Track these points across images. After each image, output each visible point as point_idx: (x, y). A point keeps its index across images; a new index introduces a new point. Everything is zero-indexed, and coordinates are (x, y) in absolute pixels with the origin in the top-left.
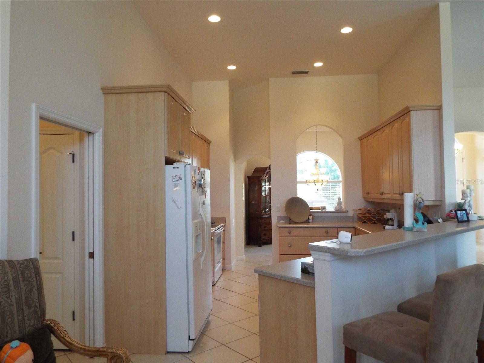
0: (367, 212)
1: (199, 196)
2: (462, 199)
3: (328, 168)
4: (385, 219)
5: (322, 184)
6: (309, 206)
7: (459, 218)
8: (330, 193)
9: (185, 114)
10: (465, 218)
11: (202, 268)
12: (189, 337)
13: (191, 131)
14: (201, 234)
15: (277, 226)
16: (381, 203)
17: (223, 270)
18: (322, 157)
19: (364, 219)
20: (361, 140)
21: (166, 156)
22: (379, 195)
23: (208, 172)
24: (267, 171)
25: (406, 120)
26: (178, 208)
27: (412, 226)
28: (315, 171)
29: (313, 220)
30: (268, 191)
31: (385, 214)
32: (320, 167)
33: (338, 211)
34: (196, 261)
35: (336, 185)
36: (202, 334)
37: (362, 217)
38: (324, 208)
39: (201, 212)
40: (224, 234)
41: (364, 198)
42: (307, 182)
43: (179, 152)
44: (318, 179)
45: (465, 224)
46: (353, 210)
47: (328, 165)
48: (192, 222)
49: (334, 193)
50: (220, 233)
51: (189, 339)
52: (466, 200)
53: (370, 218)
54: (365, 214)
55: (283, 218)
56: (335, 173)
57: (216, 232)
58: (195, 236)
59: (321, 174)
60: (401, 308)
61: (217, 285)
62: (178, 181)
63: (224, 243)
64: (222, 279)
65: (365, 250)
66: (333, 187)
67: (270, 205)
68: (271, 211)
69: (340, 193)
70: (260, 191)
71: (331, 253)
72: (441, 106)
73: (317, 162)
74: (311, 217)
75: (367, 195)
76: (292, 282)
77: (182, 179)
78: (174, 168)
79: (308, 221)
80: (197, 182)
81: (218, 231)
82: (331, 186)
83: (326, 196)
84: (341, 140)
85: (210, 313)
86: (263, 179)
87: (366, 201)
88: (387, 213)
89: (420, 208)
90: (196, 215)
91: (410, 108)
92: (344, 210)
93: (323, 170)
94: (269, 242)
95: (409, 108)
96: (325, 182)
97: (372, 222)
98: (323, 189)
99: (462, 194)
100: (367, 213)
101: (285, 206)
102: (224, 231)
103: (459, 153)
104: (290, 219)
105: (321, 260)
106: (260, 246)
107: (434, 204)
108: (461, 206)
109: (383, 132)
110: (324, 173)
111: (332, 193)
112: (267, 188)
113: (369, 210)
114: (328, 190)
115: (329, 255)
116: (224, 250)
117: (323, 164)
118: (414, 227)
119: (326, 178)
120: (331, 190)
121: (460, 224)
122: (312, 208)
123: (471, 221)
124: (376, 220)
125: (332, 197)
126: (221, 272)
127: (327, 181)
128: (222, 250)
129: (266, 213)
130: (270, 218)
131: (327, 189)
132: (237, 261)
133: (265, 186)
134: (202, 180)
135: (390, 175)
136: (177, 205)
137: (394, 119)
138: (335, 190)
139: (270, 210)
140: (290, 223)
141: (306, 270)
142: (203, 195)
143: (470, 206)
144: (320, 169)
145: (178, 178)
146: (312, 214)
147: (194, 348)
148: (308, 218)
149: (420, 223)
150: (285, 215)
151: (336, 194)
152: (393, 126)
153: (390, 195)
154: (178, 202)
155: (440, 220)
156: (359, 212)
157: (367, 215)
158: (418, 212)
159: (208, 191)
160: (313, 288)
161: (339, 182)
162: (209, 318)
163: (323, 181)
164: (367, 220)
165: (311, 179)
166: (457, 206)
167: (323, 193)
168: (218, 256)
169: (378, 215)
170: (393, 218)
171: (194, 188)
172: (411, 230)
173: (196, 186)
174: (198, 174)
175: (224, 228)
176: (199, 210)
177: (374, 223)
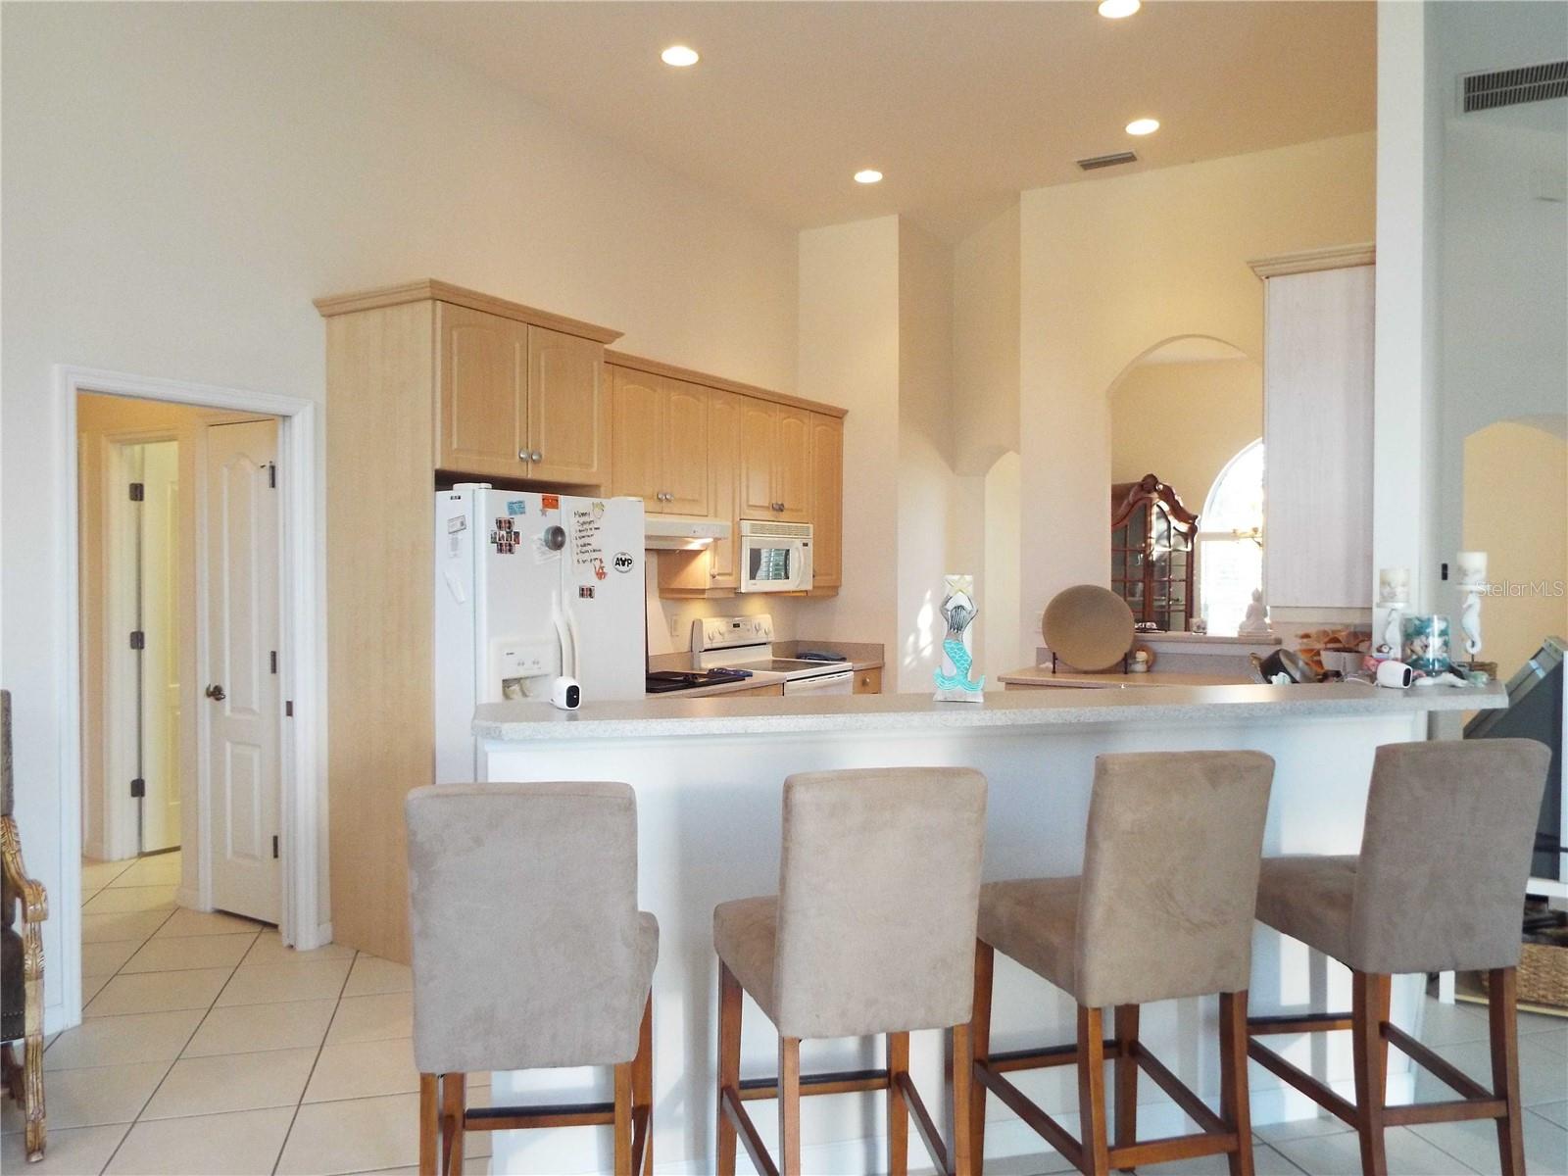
21: (438, 466)
24: (1133, 497)
26: (458, 602)
33: (1248, 636)
38: (1199, 628)
42: (1234, 535)
43: (518, 455)
48: (489, 641)
58: (499, 679)
62: (459, 533)
74: (1141, 656)
77: (467, 526)
78: (451, 498)
79: (1124, 667)
91: (1256, 269)
104: (1055, 659)
136: (453, 595)
145: (459, 524)
148: (1122, 657)
149: (959, 674)
171: (504, 550)
173: (519, 547)
174: (544, 515)
175: (872, 676)
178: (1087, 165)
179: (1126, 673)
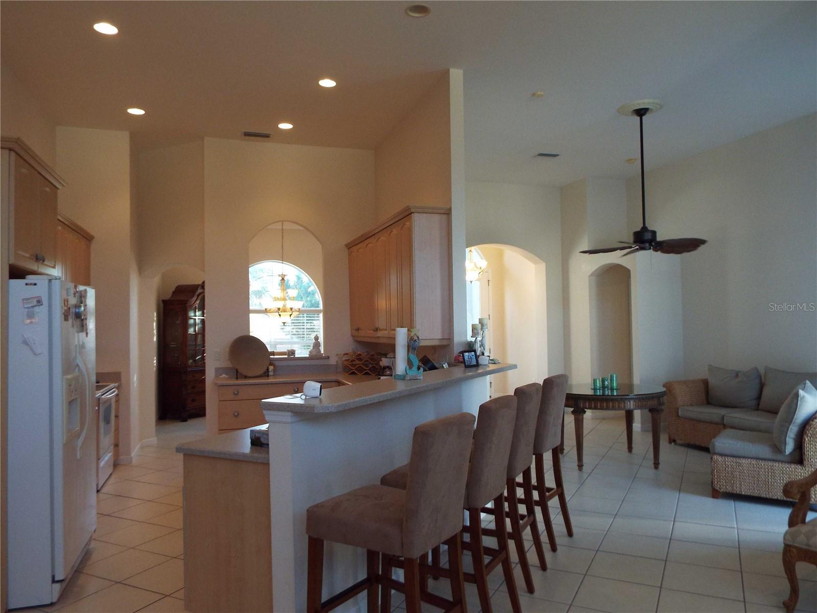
0: (356, 357)
1: (76, 334)
2: (472, 337)
3: (302, 289)
4: (381, 366)
5: (290, 315)
7: (466, 361)
8: (304, 329)
9: (47, 189)
10: (474, 362)
11: (79, 457)
12: (53, 577)
13: (59, 220)
14: (79, 400)
15: (216, 384)
16: (376, 343)
17: (116, 465)
18: (292, 272)
19: (352, 368)
20: (349, 249)
21: (11, 263)
22: (373, 332)
23: (91, 294)
24: (199, 291)
25: (406, 226)
26: (35, 354)
27: (405, 373)
28: (280, 294)
29: (274, 372)
30: (200, 326)
31: (381, 360)
32: (288, 287)
33: (315, 356)
34: (69, 446)
35: (313, 317)
36: (78, 571)
37: (349, 366)
38: (292, 353)
39: (79, 361)
40: (117, 401)
41: (353, 336)
42: (266, 311)
43: (37, 256)
44: (284, 306)
45: (474, 369)
46: (337, 355)
47: (301, 284)
48: (63, 378)
49: (312, 330)
50: (110, 399)
51: (54, 581)
52: (476, 338)
53: (361, 367)
54: (354, 361)
55: (226, 370)
56: (313, 297)
57: (103, 397)
58: (68, 403)
59: (290, 299)
60: (385, 481)
61: (103, 491)
62: (36, 307)
63: (117, 416)
64: (111, 481)
65: (336, 405)
66: (310, 320)
67: (204, 350)
68: (205, 360)
69: (319, 329)
70: (186, 326)
71: (291, 412)
72: (450, 209)
73: (283, 279)
74: (271, 368)
75: (356, 332)
76: (237, 460)
77: (44, 303)
78: (26, 284)
79: (267, 374)
80: (73, 310)
81: (107, 395)
82: (305, 318)
83: (298, 334)
84: (319, 247)
85: (91, 537)
86: (191, 306)
87: (355, 341)
88: (382, 359)
89: (414, 349)
90: (70, 366)
91: (411, 209)
93: (293, 293)
94: (200, 413)
95: (409, 209)
96: (296, 311)
97: (364, 373)
98: (293, 323)
99: (472, 330)
100: (357, 359)
101: (228, 349)
102: (117, 395)
103: (481, 273)
104: (237, 372)
105: (279, 422)
106: (184, 420)
107: (441, 344)
108: (472, 346)
109: (378, 240)
110: (294, 297)
111: (308, 329)
112: (197, 321)
113: (360, 355)
114: (302, 324)
115: (289, 414)
116: (117, 430)
117: (295, 281)
118: (407, 374)
119: (298, 305)
120: (305, 324)
121: (467, 369)
122: (273, 353)
124: (369, 370)
125: (307, 336)
126: (110, 470)
127: (299, 310)
128: (113, 429)
129: (195, 364)
130: (203, 372)
131: (300, 323)
132: (142, 448)
133: (196, 317)
134: (81, 306)
135: (386, 304)
136: (31, 349)
137: (392, 223)
138: (312, 324)
139: (203, 358)
140: (237, 378)
141: (258, 442)
142: (82, 331)
143: (482, 345)
144: (288, 290)
145: (35, 302)
146: (274, 362)
147: (63, 596)
148: (265, 369)
149: (415, 368)
150: (228, 364)
151: (314, 330)
152: (391, 232)
153: (386, 332)
154: (35, 343)
155: (445, 366)
156: (345, 358)
157: (357, 361)
158: (411, 353)
159: (91, 325)
160: (268, 464)
161: (318, 312)
162: (89, 545)
163: (293, 310)
164: (356, 369)
165: (274, 305)
166: (467, 346)
167: (293, 329)
168: (107, 441)
169: (372, 363)
170: (391, 365)
171: (66, 319)
172: (403, 378)
173: (70, 317)
174: (75, 296)
175: (118, 391)
176: (75, 358)
177: (366, 374)
178: (247, 134)
179: (268, 376)
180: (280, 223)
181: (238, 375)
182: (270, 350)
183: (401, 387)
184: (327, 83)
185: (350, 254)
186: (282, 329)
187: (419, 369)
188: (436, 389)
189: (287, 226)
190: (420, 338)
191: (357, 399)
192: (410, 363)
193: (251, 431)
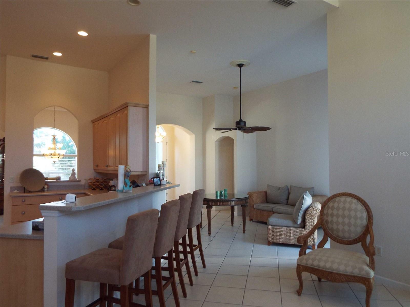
0: (96, 181)
2: (158, 170)
3: (66, 143)
4: (109, 185)
5: (58, 158)
6: (45, 177)
7: (155, 183)
8: (66, 165)
10: (159, 183)
15: (11, 196)
16: (107, 173)
18: (60, 134)
19: (93, 186)
20: (93, 123)
22: (105, 167)
25: (125, 112)
28: (52, 146)
29: (48, 189)
31: (110, 182)
32: (57, 142)
33: (72, 180)
35: (72, 159)
37: (92, 185)
41: (94, 169)
42: (43, 155)
44: (55, 152)
46: (85, 179)
47: (65, 141)
49: (71, 166)
52: (160, 171)
53: (98, 186)
54: (95, 182)
55: (17, 188)
56: (72, 148)
59: (58, 149)
60: (111, 246)
65: (84, 206)
66: (70, 160)
67: (3, 177)
69: (75, 165)
71: (58, 210)
72: (148, 105)
73: (54, 138)
74: (46, 187)
75: (96, 167)
76: (24, 239)
82: (67, 160)
83: (63, 168)
84: (76, 121)
87: (97, 172)
88: (111, 182)
89: (128, 176)
91: (128, 104)
92: (77, 180)
93: (60, 145)
96: (62, 155)
97: (100, 189)
98: (60, 162)
99: (158, 167)
101: (19, 176)
103: (163, 138)
105: (51, 217)
107: (142, 174)
108: (158, 175)
109: (109, 119)
110: (61, 148)
111: (69, 165)
113: (98, 179)
114: (65, 163)
115: (57, 212)
117: (61, 139)
118: (124, 189)
119: (63, 152)
120: (67, 163)
122: (47, 179)
123: (162, 185)
124: (103, 187)
125: (68, 169)
127: (64, 155)
130: (3, 189)
135: (113, 153)
137: (117, 110)
138: (71, 163)
139: (3, 181)
140: (24, 193)
141: (37, 228)
143: (163, 175)
144: (57, 144)
146: (47, 183)
148: (43, 187)
149: (128, 186)
150: (19, 185)
151: (72, 166)
152: (117, 115)
153: (113, 167)
155: (144, 185)
156: (90, 181)
157: (96, 183)
158: (126, 179)
160: (43, 240)
161: (75, 156)
163: (60, 155)
164: (96, 187)
165: (49, 152)
167: (60, 165)
169: (105, 184)
170: (115, 185)
172: (122, 191)
177: (101, 189)
179: (44, 191)
180: (54, 107)
181: (25, 190)
182: (45, 176)
183: (120, 196)
184: (83, 34)
185: (94, 126)
186: (53, 165)
187: (130, 187)
188: (139, 197)
189: (57, 109)
190: (131, 171)
191: (96, 203)
192: (126, 184)
193: (33, 222)
